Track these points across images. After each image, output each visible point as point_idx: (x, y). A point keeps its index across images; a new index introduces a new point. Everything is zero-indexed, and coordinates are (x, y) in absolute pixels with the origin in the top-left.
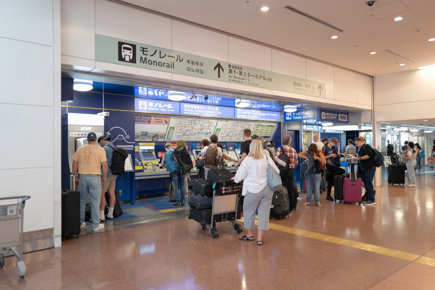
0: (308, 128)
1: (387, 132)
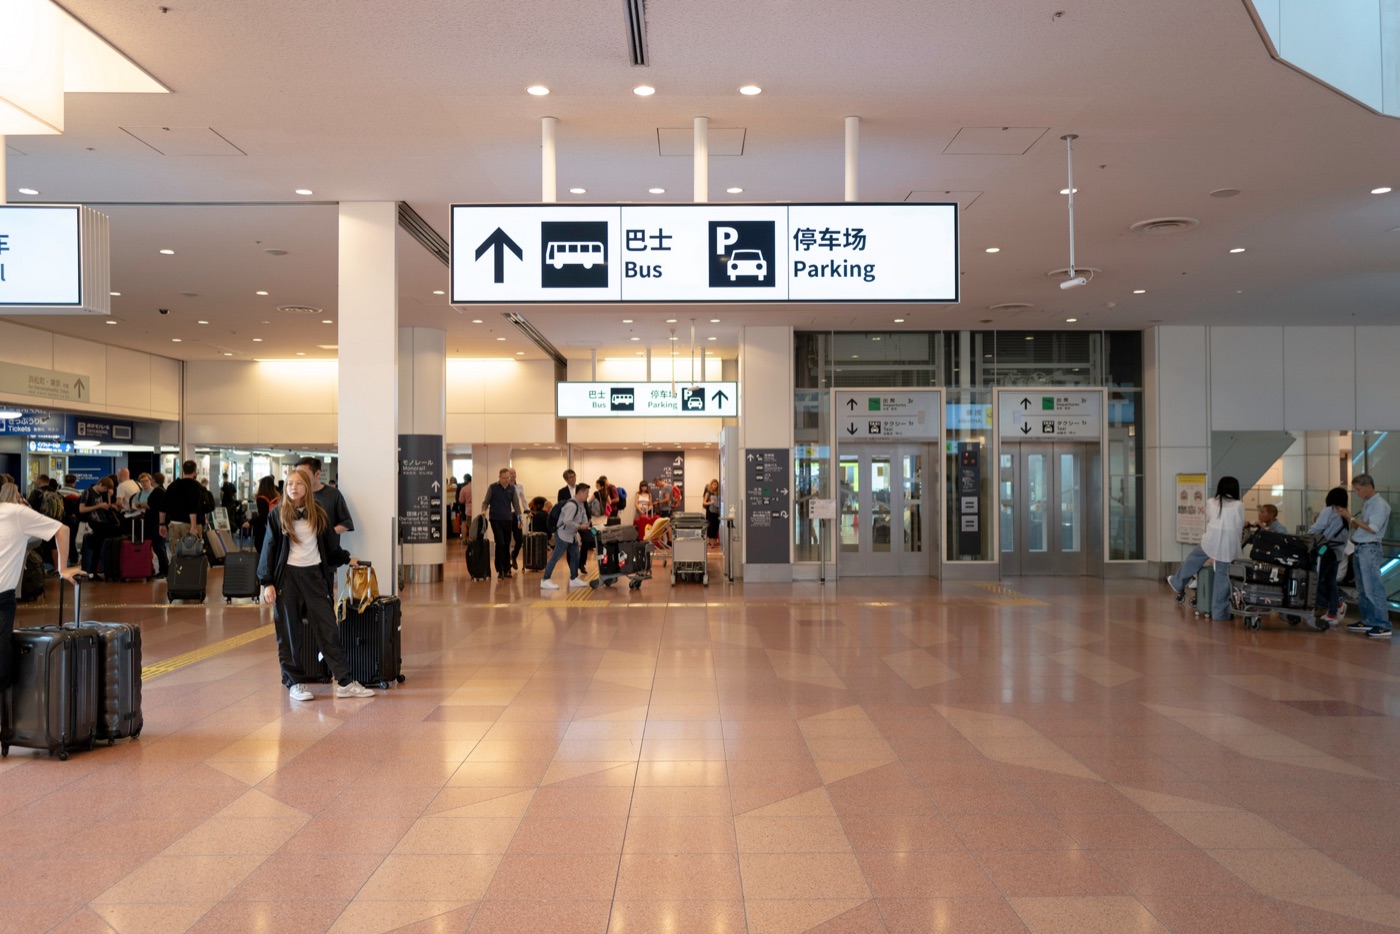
0: (39, 449)
1: (221, 455)
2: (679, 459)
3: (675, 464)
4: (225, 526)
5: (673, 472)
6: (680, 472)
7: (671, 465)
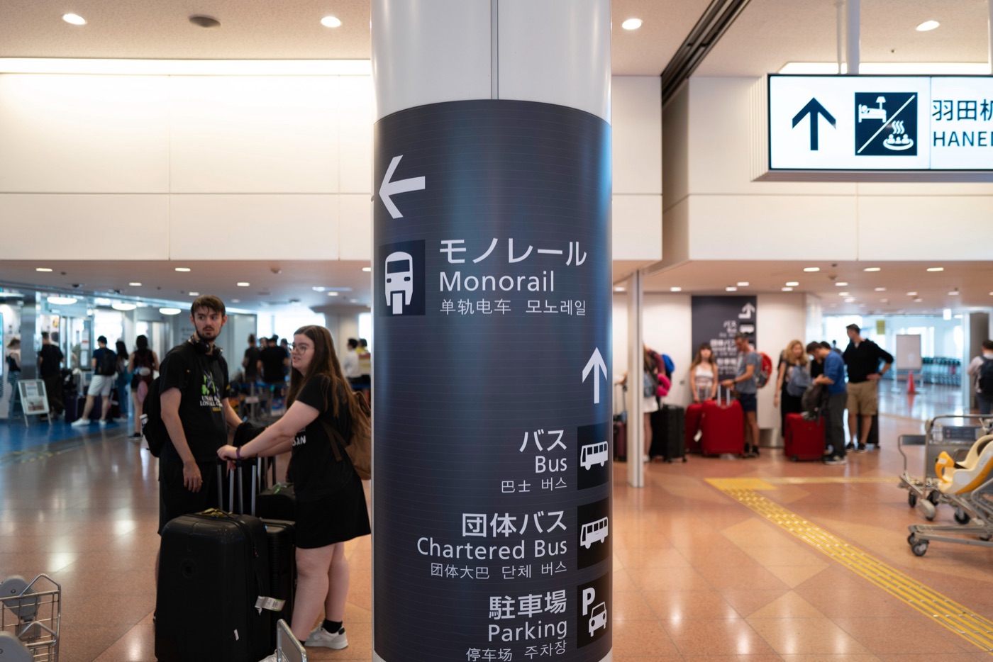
1: (38, 307)
2: (748, 308)
3: (742, 316)
4: (41, 407)
5: (738, 328)
6: (749, 329)
7: (736, 318)
